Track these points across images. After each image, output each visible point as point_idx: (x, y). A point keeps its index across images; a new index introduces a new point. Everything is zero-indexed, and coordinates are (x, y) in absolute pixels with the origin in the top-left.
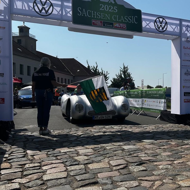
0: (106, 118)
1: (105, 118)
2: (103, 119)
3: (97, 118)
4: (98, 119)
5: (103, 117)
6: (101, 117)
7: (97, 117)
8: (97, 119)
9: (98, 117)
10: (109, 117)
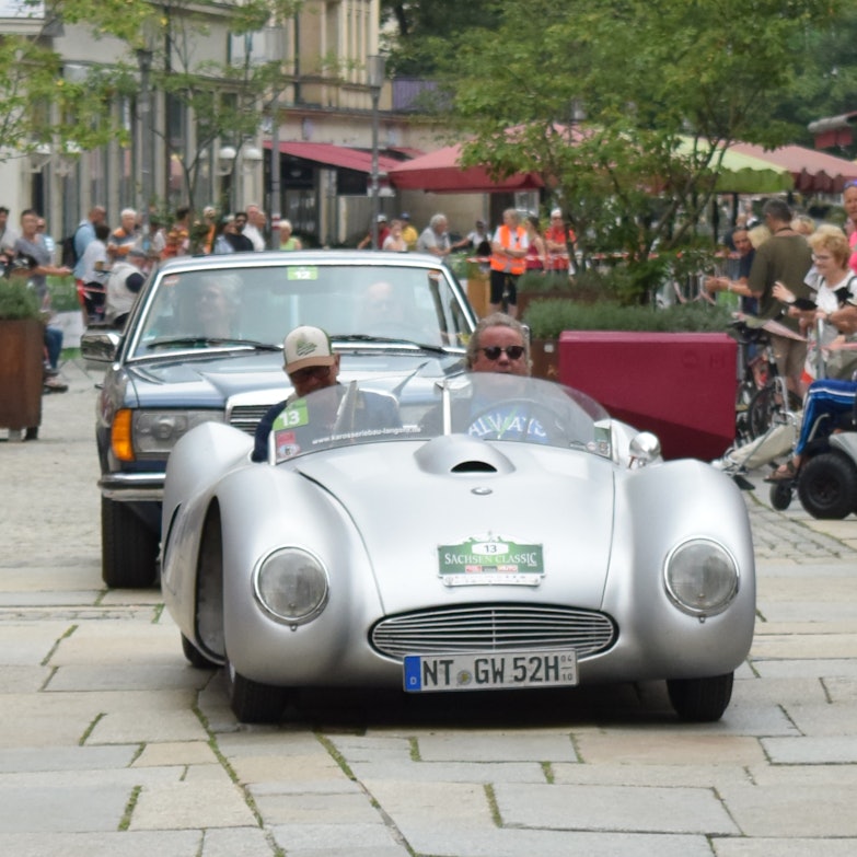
0: (527, 683)
1: (516, 679)
2: (498, 685)
3: (441, 677)
4: (454, 686)
5: (499, 674)
6: (482, 666)
7: (441, 667)
8: (441, 686)
9: (454, 671)
10: (552, 672)
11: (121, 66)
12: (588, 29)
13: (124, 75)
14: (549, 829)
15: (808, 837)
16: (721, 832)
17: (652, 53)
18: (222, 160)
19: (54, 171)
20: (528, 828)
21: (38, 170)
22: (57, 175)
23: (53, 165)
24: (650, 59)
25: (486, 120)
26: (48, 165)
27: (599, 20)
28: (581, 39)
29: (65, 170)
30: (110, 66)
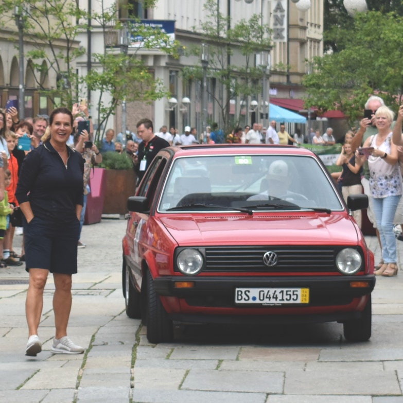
11: (197, 67)
12: (356, 52)
13: (198, 71)
14: (199, 390)
15: (310, 395)
16: (273, 392)
17: (382, 62)
18: (252, 106)
19: (179, 109)
20: (190, 390)
21: (172, 109)
22: (181, 112)
23: (179, 107)
24: (382, 64)
25: (314, 89)
26: (177, 107)
27: (359, 49)
28: (352, 56)
29: (184, 109)
30: (193, 66)
